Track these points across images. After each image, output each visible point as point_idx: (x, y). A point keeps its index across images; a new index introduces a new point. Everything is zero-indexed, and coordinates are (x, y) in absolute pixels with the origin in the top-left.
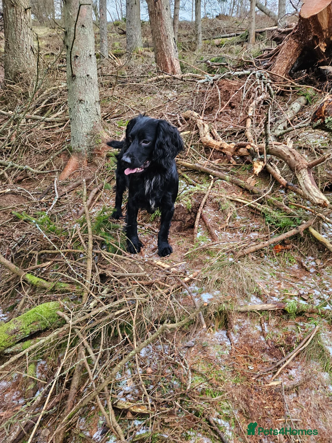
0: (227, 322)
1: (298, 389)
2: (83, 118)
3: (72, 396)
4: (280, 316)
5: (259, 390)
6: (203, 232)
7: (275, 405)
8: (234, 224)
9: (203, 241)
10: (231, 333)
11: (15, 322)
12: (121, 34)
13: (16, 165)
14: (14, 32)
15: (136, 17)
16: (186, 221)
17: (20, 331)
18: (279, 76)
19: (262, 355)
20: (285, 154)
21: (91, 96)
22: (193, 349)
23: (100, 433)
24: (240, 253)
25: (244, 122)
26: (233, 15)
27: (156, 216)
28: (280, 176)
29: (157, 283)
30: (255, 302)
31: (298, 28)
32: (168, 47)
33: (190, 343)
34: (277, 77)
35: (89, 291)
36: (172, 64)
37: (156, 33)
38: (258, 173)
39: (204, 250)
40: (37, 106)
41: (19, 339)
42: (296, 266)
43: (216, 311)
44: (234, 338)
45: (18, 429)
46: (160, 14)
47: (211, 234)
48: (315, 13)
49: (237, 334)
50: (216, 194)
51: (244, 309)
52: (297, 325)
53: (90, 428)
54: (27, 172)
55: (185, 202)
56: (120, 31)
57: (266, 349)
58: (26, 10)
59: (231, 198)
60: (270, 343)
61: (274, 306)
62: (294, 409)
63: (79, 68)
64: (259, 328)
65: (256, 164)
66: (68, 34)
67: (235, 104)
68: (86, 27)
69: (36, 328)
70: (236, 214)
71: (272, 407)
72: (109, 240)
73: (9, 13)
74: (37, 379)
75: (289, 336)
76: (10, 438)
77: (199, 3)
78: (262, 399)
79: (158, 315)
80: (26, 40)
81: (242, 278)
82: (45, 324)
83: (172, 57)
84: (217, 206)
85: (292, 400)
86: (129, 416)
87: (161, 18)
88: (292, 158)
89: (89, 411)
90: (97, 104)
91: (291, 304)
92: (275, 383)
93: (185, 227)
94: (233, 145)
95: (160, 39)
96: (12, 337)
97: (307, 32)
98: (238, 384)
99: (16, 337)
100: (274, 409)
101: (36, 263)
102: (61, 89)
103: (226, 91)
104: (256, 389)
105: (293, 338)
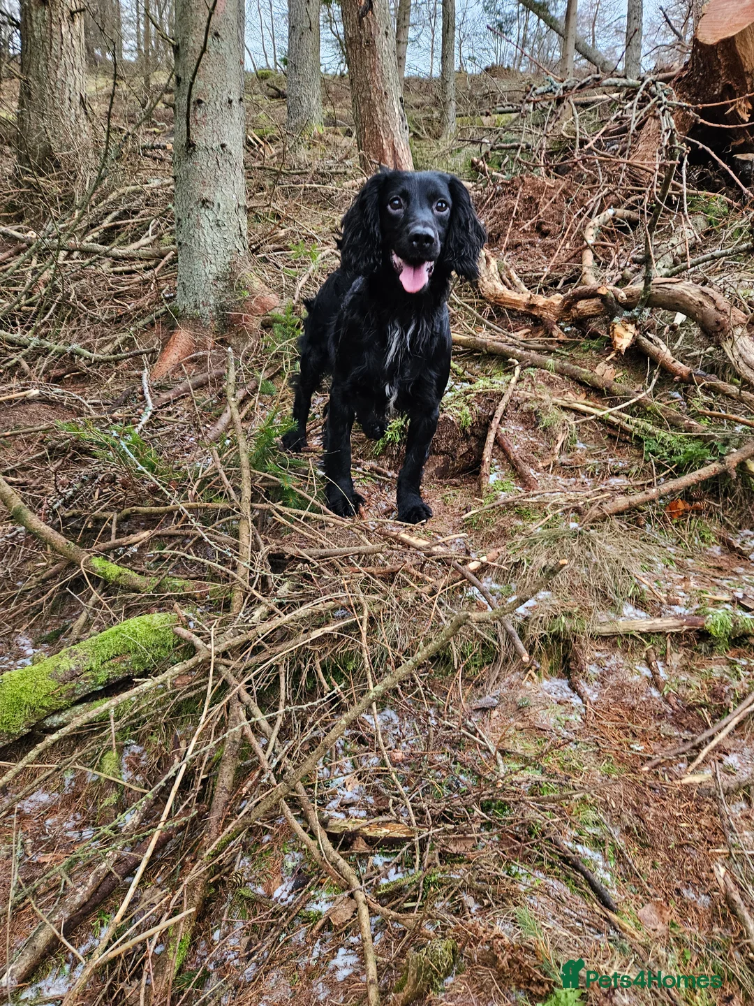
0: (569, 661)
1: (749, 792)
2: (209, 240)
3: (220, 807)
4: (689, 646)
5: (662, 792)
6: (503, 473)
7: (702, 822)
8: (571, 458)
9: (503, 491)
10: (581, 681)
11: (72, 654)
12: (272, 97)
13: (48, 344)
14: (43, 62)
15: (311, 57)
16: (458, 456)
17: (84, 675)
18: (647, 171)
19: (658, 724)
20: (691, 299)
21: (228, 192)
22: (495, 713)
23: (289, 888)
24: (594, 512)
25: (578, 257)
26: (522, 69)
27: (389, 442)
28: (673, 359)
29: (406, 571)
30: (632, 615)
31: (690, 67)
32: (386, 118)
33: (487, 700)
34: (643, 172)
35: (248, 586)
36: (395, 153)
37: (360, 84)
38: (624, 348)
39: (509, 506)
40: (93, 226)
41: (80, 692)
42: (716, 550)
43: (545, 633)
44: (589, 691)
45: (91, 881)
46: (370, 44)
47: (521, 478)
48: (731, 35)
49: (596, 683)
50: (528, 395)
51: (608, 630)
52: (732, 663)
53: (265, 879)
54: (73, 359)
55: (456, 411)
56: (272, 91)
57: (665, 712)
58: (72, 14)
59: (565, 404)
60: (673, 700)
61: (677, 622)
62: (746, 833)
63: (204, 130)
64: (646, 672)
65: (619, 329)
66: (182, 51)
67: (551, 228)
68: (224, 37)
69: (119, 670)
70: (576, 437)
71: (696, 826)
72: (290, 482)
73: (34, 18)
74: (125, 783)
75: (717, 685)
76: (74, 899)
77: (450, 35)
78: (671, 808)
79: (410, 640)
80: (70, 80)
81: (602, 564)
82: (143, 663)
83: (396, 139)
84: (531, 420)
85: (739, 815)
86: (361, 846)
87: (374, 53)
88: (710, 307)
89: (258, 844)
90: (241, 211)
91: (718, 619)
92: (696, 779)
93: (454, 470)
94: (557, 299)
95: (370, 99)
96: (64, 688)
97: (712, 76)
98: (613, 776)
99: (74, 689)
100: (700, 830)
101: (113, 537)
102: (149, 193)
103: (530, 198)
104: (654, 789)
105: (726, 689)
